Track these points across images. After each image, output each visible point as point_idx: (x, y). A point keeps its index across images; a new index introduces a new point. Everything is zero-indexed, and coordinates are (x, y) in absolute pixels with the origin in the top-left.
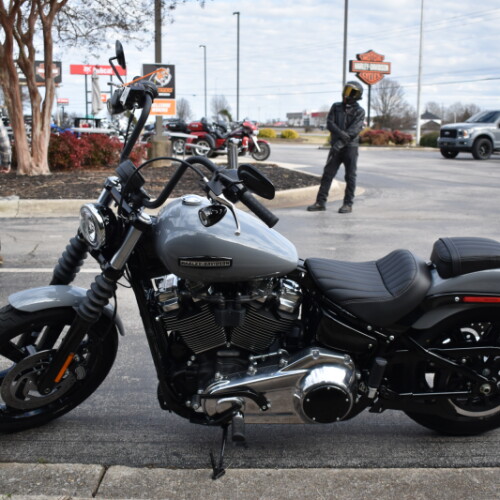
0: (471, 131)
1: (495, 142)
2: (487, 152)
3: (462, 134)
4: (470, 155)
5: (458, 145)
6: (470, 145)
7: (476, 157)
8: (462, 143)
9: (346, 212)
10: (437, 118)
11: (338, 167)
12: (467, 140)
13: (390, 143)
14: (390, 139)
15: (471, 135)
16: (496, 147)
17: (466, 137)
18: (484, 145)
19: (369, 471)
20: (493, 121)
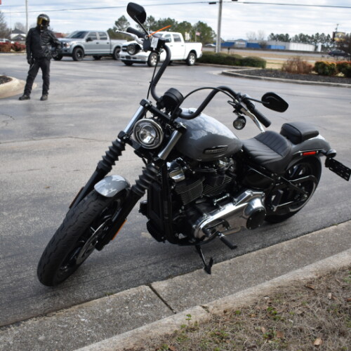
0: (71, 43)
1: (85, 50)
2: (81, 57)
3: (65, 45)
4: (71, 58)
5: (64, 52)
6: (71, 52)
7: (75, 60)
8: (66, 51)
9: (46, 99)
10: (23, 33)
11: (37, 71)
12: (69, 49)
13: (12, 50)
14: (12, 48)
15: (71, 46)
16: (86, 53)
17: (68, 47)
18: (79, 52)
19: (267, 249)
20: (82, 38)
